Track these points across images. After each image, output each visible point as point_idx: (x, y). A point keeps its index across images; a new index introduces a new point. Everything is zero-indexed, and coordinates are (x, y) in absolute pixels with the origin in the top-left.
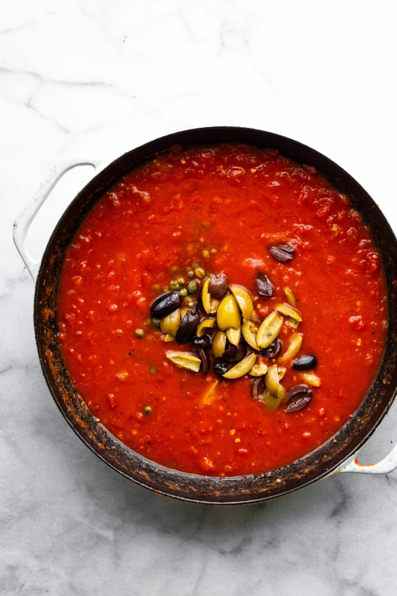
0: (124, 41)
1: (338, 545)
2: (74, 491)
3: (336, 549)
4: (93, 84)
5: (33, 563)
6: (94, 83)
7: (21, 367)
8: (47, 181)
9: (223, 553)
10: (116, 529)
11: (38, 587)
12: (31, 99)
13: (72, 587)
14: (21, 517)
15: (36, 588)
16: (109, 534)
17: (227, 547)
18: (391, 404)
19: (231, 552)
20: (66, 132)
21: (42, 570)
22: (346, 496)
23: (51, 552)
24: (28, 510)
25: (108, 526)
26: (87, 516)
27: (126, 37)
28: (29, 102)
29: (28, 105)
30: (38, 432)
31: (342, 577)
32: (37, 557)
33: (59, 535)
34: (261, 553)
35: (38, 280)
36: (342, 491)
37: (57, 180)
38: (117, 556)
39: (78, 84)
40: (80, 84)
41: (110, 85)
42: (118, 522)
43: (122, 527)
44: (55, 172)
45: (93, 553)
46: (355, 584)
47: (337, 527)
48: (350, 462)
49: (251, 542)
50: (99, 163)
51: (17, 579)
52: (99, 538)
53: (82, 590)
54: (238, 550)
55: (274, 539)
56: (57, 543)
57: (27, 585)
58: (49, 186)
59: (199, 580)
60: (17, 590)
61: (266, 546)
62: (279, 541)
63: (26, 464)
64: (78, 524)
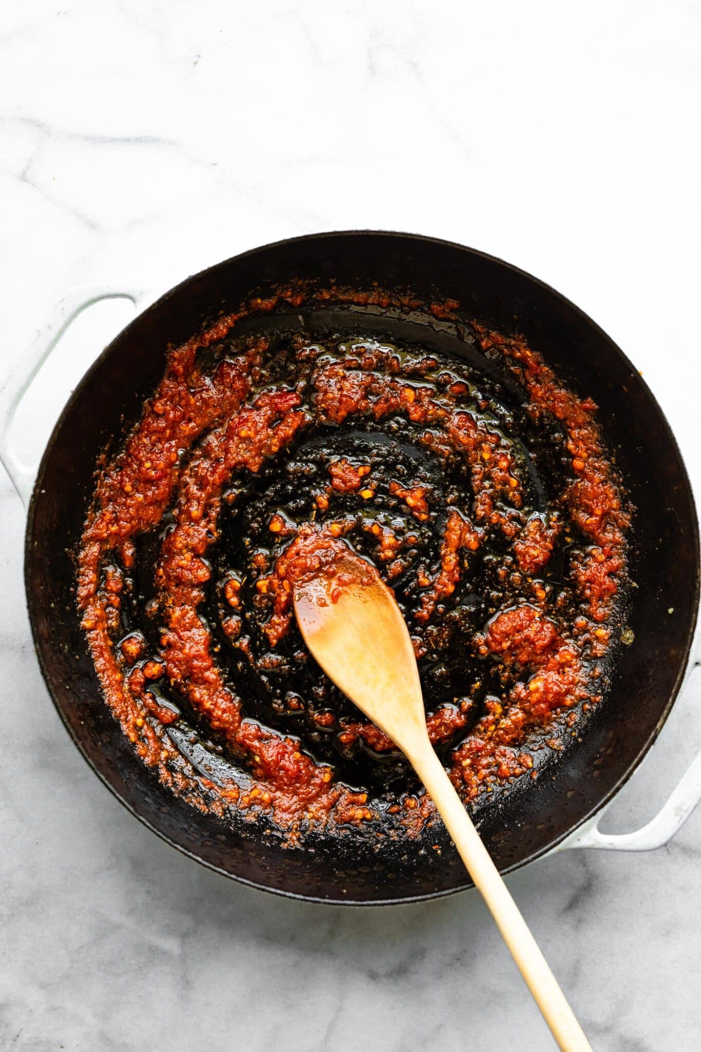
0: (195, 63)
1: (578, 961)
2: (109, 868)
3: (575, 968)
4: (139, 140)
5: (34, 997)
6: (141, 138)
7: (13, 648)
8: (49, 327)
9: (373, 976)
10: (184, 936)
11: (44, 1040)
12: (28, 167)
13: (105, 1038)
14: (13, 915)
15: (42, 1042)
16: (171, 945)
17: (381, 964)
18: (661, 727)
19: (389, 975)
20: (93, 226)
21: (53, 1009)
22: (592, 875)
23: (67, 976)
24: (27, 904)
25: (169, 931)
26: (131, 912)
27: (199, 56)
28: (24, 173)
29: (23, 178)
30: (43, 764)
31: (586, 1018)
32: (43, 986)
33: (82, 947)
34: (440, 977)
35: (32, 503)
36: (584, 865)
37: (67, 324)
38: (186, 984)
39: (113, 140)
40: (117, 139)
41: (171, 143)
42: (187, 922)
43: (195, 931)
44: (63, 309)
45: (143, 979)
46: (607, 1030)
47: (576, 928)
48: (588, 829)
49: (424, 957)
50: (141, 294)
51: (7, 1025)
52: (154, 952)
53: (124, 1044)
54: (400, 972)
55: (465, 951)
56: (77, 962)
57: (24, 1038)
58: (53, 335)
59: (332, 1026)
60: (8, 1044)
61: (451, 965)
62: (474, 954)
63: (22, 821)
64: (117, 927)
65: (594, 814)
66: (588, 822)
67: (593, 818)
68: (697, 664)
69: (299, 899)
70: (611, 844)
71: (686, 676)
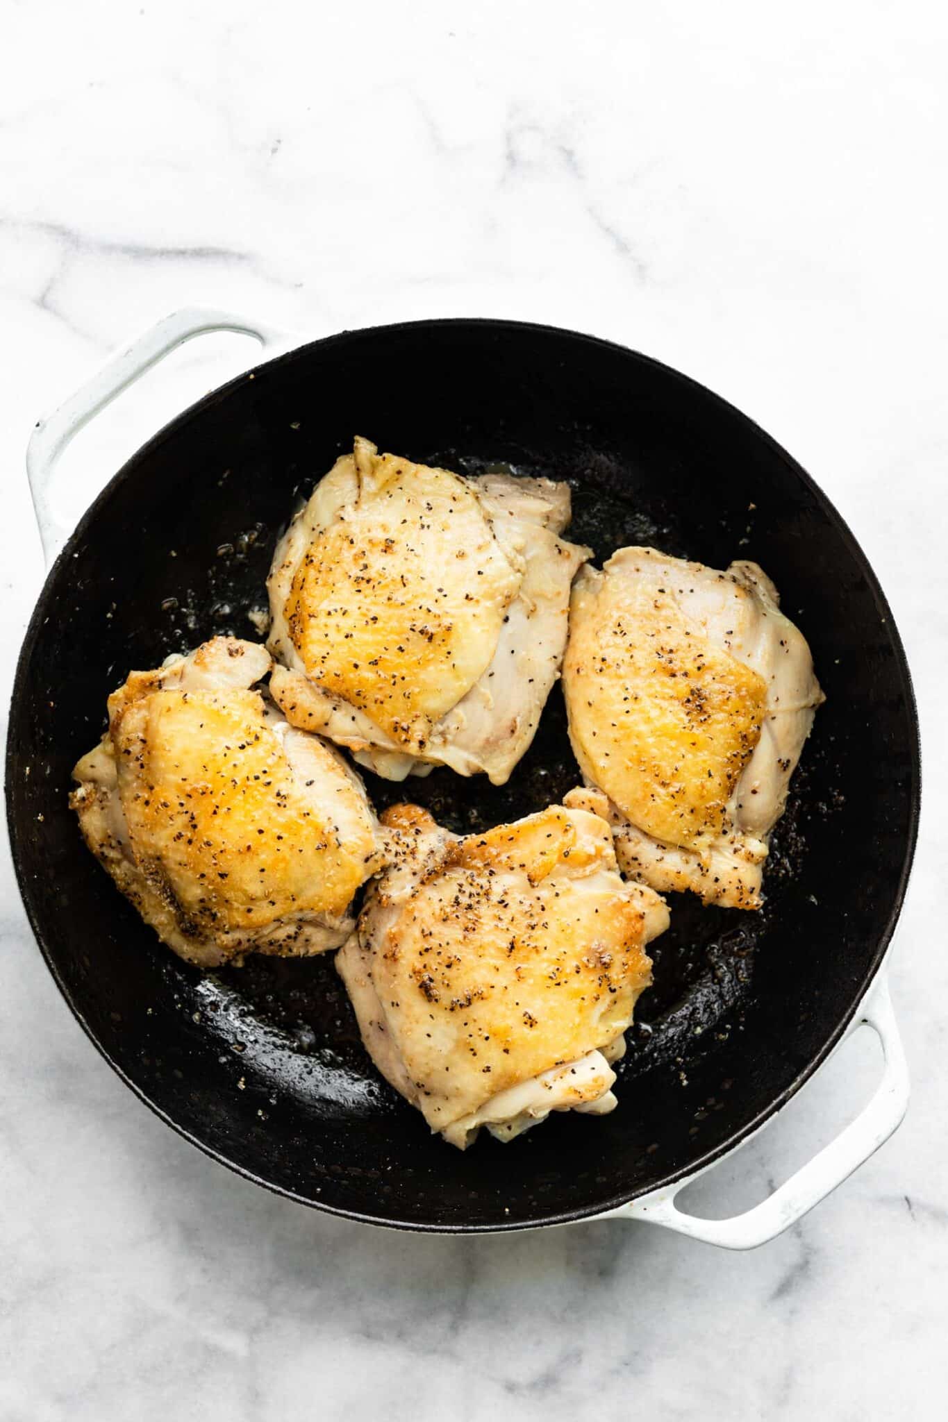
0: (274, 150)
1: (791, 1368)
2: (150, 1238)
3: (787, 1377)
4: (200, 253)
5: (48, 1415)
6: (201, 250)
9: (511, 1387)
10: (252, 1332)
12: (49, 289)
14: (20, 1302)
16: (235, 1343)
19: (532, 1386)
22: (809, 1249)
23: (93, 1386)
24: (38, 1286)
25: (232, 1323)
26: (181, 1298)
27: (279, 141)
28: (44, 296)
29: (42, 303)
32: (60, 1400)
33: (114, 1346)
36: (799, 1235)
38: (255, 1398)
39: (162, 253)
40: (169, 252)
41: (241, 257)
42: (258, 1312)
43: (268, 1325)
45: (196, 1390)
47: (788, 1323)
48: (661, 1198)
49: (580, 1362)
52: (212, 1352)
54: (547, 1381)
55: (637, 1353)
56: (107, 1366)
62: (649, 1358)
63: (34, 1172)
64: (160, 1319)
65: (675, 1180)
66: (664, 1188)
67: (672, 1186)
68: (865, 1021)
69: (256, 1182)
70: (686, 1226)
71: (846, 1032)
